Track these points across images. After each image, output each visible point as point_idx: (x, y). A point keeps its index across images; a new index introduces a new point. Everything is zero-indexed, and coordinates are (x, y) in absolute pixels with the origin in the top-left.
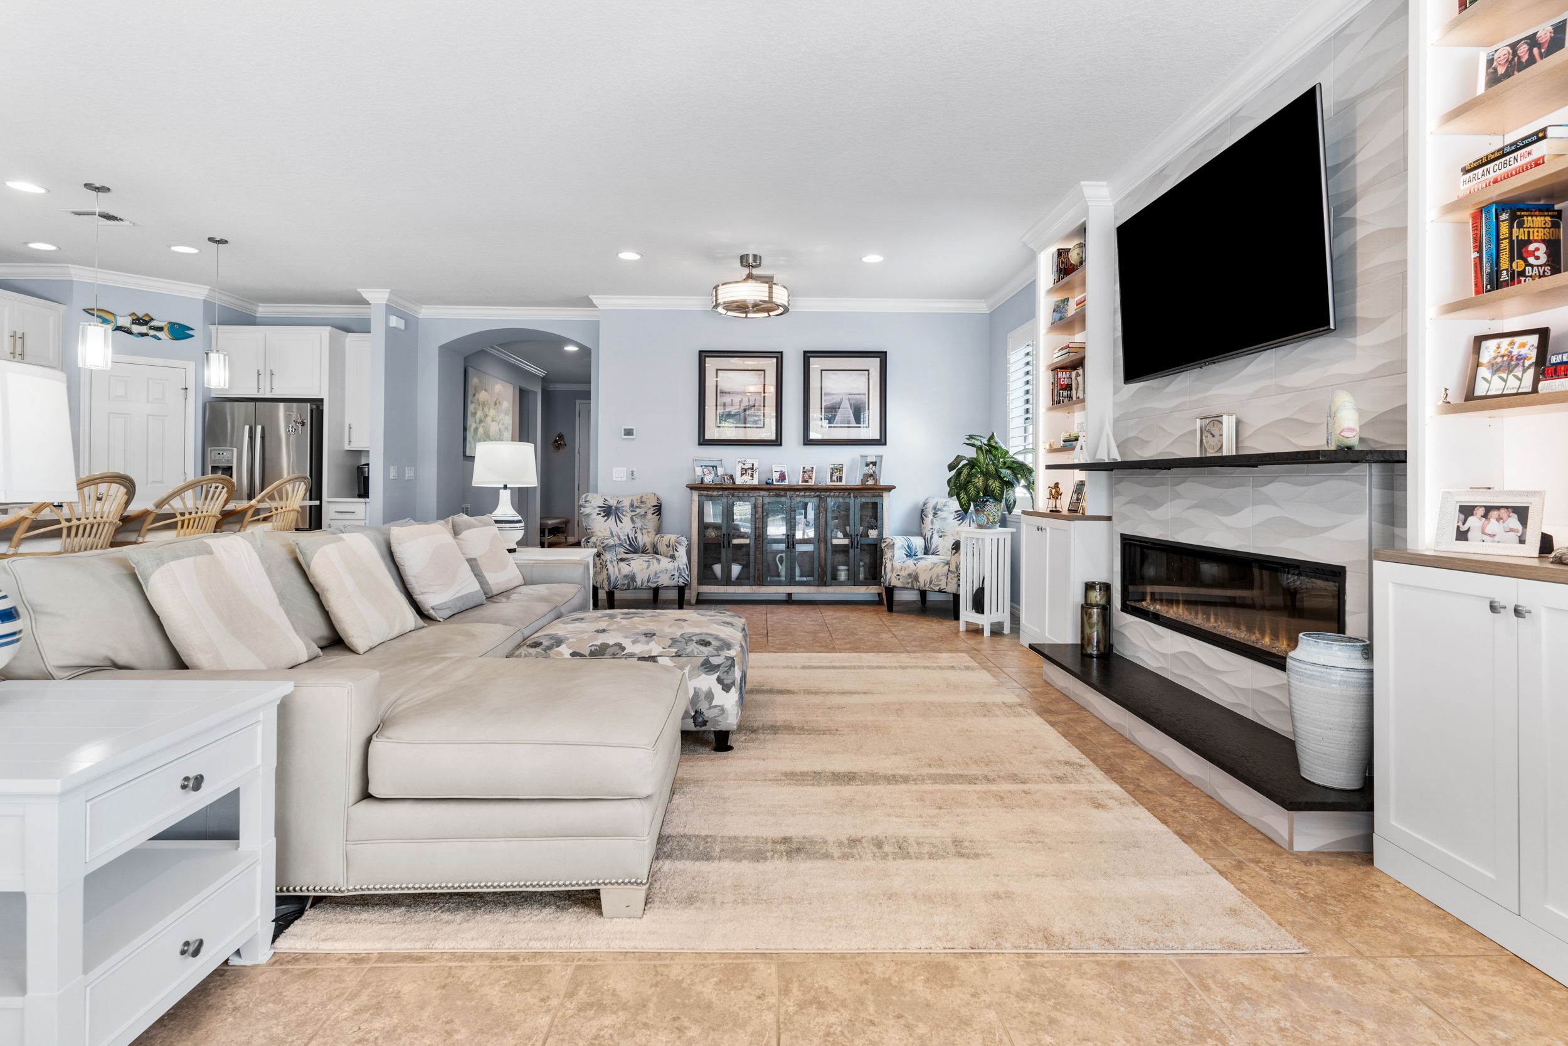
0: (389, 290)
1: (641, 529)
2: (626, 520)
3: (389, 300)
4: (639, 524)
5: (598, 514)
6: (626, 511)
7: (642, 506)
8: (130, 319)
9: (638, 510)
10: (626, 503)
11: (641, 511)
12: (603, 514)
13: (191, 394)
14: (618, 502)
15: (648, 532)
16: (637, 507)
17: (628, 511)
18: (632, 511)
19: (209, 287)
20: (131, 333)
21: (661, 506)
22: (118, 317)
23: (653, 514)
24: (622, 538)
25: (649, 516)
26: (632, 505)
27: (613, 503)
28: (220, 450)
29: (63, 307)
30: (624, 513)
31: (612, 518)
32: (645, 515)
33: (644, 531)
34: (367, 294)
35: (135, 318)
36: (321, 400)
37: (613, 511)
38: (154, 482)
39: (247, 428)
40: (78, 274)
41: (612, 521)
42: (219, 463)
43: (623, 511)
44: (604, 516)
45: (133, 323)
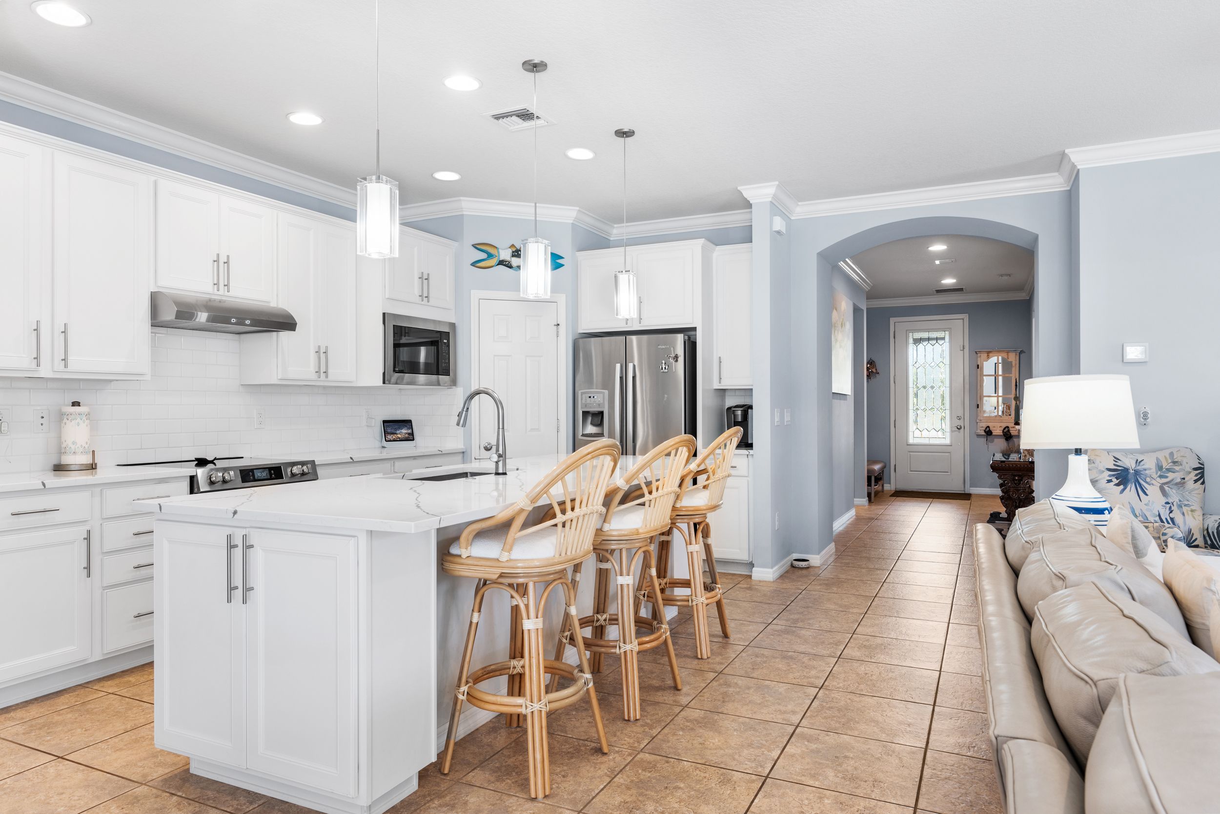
0: (777, 183)
1: (1180, 507)
2: (1153, 491)
3: (775, 196)
4: (1174, 496)
5: (1109, 481)
6: (1151, 477)
7: (1177, 468)
8: (510, 251)
9: (1171, 476)
10: (1149, 464)
11: (1176, 477)
12: (1115, 481)
13: (562, 329)
14: (1138, 462)
15: (1192, 511)
16: (1168, 470)
17: (1155, 476)
18: (1161, 477)
19: (578, 208)
20: (510, 267)
21: (1203, 468)
22: (500, 251)
23: (1196, 481)
24: (1151, 519)
25: (1190, 484)
26: (1160, 468)
27: (1129, 463)
28: (591, 392)
29: (456, 244)
30: (1148, 480)
31: (1131, 487)
32: (1182, 483)
33: (1185, 509)
34: (750, 192)
35: (514, 250)
36: (694, 329)
37: (1130, 476)
38: (532, 430)
39: (618, 366)
40: (469, 206)
41: (1131, 490)
42: (591, 407)
43: (1146, 476)
44: (1118, 485)
45: (513, 256)
